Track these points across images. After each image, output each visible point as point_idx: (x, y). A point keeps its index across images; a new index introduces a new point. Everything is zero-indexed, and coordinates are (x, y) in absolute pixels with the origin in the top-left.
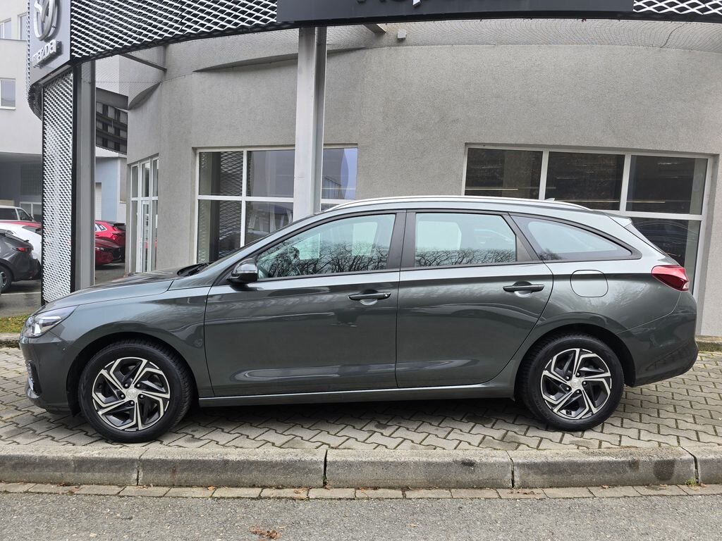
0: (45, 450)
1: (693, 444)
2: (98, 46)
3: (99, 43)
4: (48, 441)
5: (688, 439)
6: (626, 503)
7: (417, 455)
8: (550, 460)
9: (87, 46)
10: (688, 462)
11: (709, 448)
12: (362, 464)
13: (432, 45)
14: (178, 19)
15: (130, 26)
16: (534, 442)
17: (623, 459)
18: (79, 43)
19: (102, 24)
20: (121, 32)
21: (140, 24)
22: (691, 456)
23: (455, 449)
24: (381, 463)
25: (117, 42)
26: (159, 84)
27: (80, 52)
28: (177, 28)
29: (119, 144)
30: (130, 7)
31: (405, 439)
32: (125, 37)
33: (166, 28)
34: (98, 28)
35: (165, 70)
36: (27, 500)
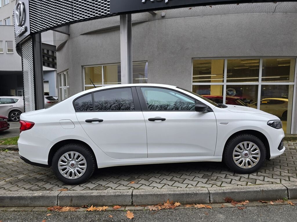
0: (21, 193)
1: (287, 182)
2: (41, 27)
3: (41, 26)
4: (23, 190)
5: (285, 180)
6: (257, 209)
7: (170, 191)
8: (225, 191)
9: (37, 28)
10: (284, 190)
11: (294, 184)
12: (147, 195)
13: (176, 18)
14: (71, 15)
15: (52, 19)
16: (219, 183)
17: (256, 190)
18: (33, 26)
19: (42, 18)
20: (49, 21)
21: (56, 17)
22: (285, 188)
23: (186, 188)
24: (154, 195)
25: (48, 25)
26: (67, 40)
27: (34, 30)
28: (71, 19)
29: (54, 65)
30: (52, 11)
31: (166, 184)
32: (51, 23)
33: (66, 18)
34: (40, 20)
35: (69, 35)
36: (14, 214)
